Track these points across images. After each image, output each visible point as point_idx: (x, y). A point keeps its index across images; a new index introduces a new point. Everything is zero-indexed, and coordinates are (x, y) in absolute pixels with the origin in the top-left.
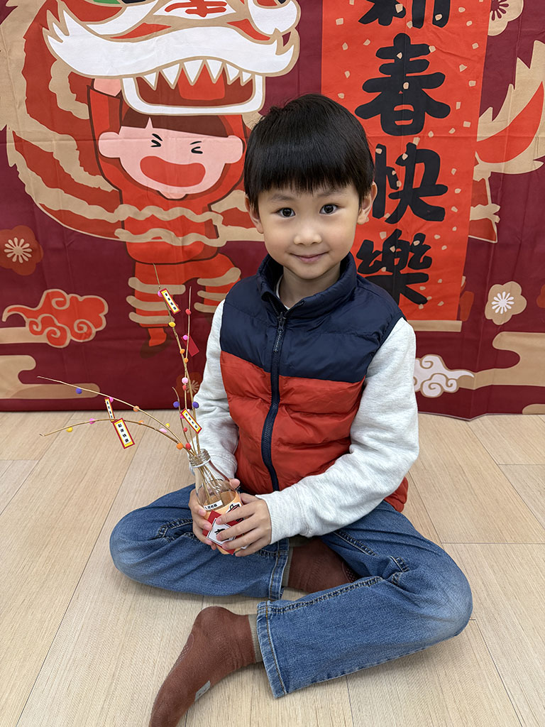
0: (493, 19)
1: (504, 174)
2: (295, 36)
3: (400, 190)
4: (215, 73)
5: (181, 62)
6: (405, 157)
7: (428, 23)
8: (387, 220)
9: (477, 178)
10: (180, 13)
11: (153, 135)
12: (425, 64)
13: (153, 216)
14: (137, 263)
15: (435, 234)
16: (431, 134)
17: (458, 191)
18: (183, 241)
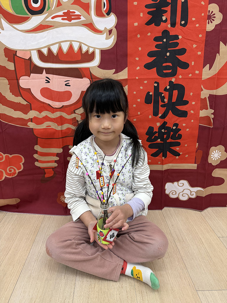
0: (209, 23)
1: (215, 95)
2: (115, 31)
3: (166, 103)
4: (76, 48)
5: (59, 43)
6: (168, 87)
7: (178, 25)
8: (160, 117)
9: (202, 97)
10: (59, 20)
11: (46, 77)
12: (177, 44)
13: (46, 115)
14: (38, 138)
15: (183, 123)
16: (180, 77)
17: (194, 103)
18: (61, 128)
